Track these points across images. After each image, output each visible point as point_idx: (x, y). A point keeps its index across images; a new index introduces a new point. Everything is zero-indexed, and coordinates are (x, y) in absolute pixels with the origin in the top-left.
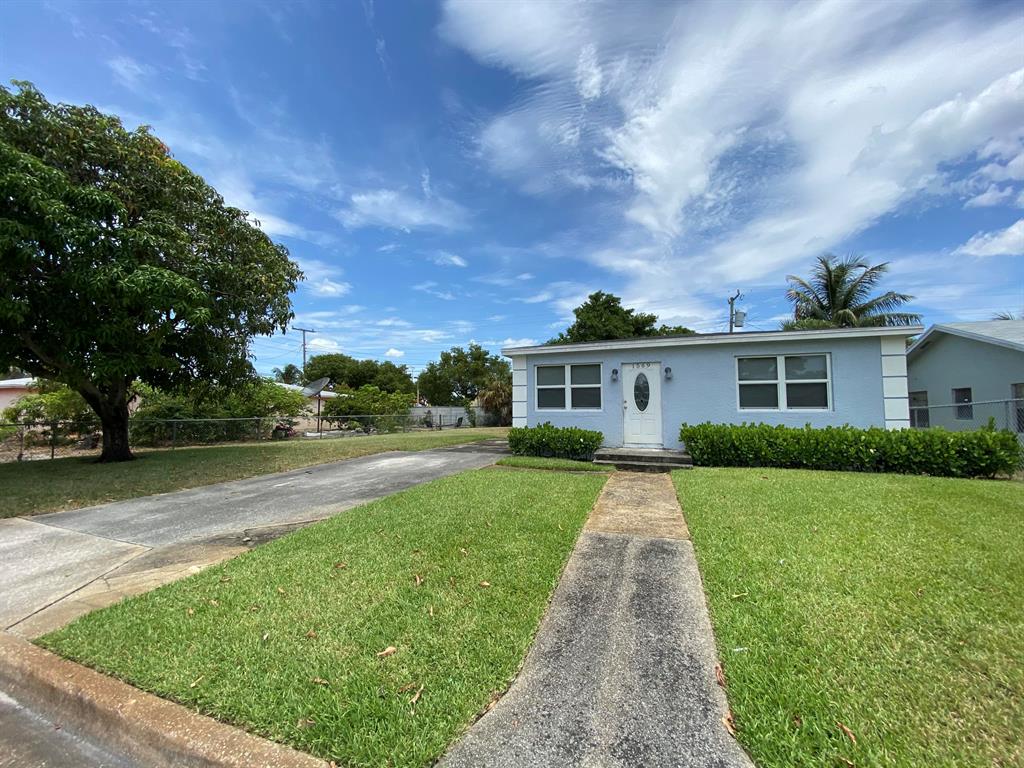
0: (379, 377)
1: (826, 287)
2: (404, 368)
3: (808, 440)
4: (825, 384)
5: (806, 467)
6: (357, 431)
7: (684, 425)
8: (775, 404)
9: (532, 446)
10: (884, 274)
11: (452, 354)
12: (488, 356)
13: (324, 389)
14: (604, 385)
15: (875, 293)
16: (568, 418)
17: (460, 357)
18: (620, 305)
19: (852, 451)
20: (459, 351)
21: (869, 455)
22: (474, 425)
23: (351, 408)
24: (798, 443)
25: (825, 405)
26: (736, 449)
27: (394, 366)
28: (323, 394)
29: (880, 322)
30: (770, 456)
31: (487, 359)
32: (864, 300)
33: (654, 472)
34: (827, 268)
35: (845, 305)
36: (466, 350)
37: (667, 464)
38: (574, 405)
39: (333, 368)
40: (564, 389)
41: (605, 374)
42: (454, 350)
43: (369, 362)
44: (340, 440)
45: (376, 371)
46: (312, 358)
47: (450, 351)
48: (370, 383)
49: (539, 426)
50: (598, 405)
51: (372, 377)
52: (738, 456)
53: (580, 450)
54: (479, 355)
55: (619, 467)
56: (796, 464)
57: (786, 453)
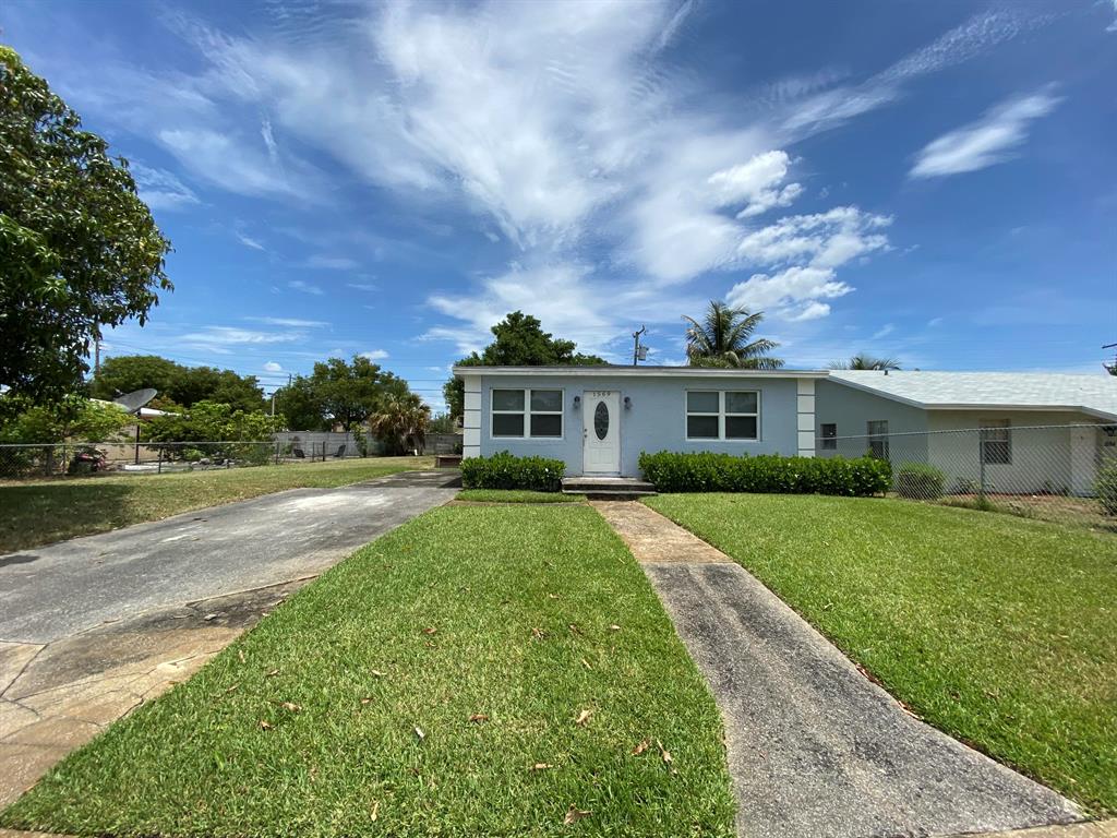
0: (221, 391)
1: (715, 330)
2: (253, 380)
3: (748, 467)
4: (755, 418)
5: (745, 491)
6: (204, 463)
7: (643, 454)
8: (716, 435)
9: (491, 478)
10: (759, 323)
11: (330, 367)
12: (379, 372)
13: (145, 406)
14: (565, 412)
15: (752, 339)
16: (527, 446)
17: (339, 371)
18: (540, 328)
19: (782, 476)
20: (339, 364)
21: (794, 479)
22: (365, 454)
23: (187, 431)
24: (740, 470)
25: (755, 436)
26: (692, 475)
27: (239, 378)
28: (144, 411)
29: (754, 365)
30: (719, 482)
31: (377, 376)
32: (745, 344)
33: (624, 500)
34: (717, 312)
35: (729, 348)
36: (349, 363)
37: (634, 492)
38: (533, 433)
39: (145, 376)
40: (523, 415)
41: (567, 402)
42: (332, 361)
43: (204, 371)
44: (187, 475)
45: (216, 383)
46: (108, 360)
47: (326, 363)
48: (207, 398)
49: (496, 455)
50: (558, 433)
51: (210, 390)
52: (693, 481)
53: (545, 481)
54: (366, 370)
55: (590, 497)
56: (737, 489)
57: (731, 480)
